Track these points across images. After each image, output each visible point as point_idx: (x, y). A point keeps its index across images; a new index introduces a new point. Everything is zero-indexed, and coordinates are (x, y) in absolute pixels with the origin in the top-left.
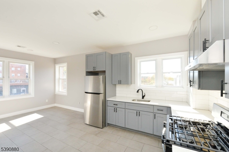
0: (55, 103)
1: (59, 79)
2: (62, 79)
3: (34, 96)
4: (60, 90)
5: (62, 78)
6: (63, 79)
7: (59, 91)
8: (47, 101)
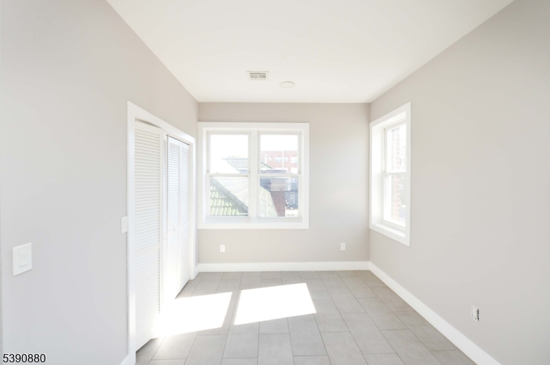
0: (367, 257)
1: (384, 174)
2: (393, 175)
3: (307, 227)
4: (388, 217)
5: (396, 171)
6: (398, 175)
7: (382, 222)
8: (343, 247)
